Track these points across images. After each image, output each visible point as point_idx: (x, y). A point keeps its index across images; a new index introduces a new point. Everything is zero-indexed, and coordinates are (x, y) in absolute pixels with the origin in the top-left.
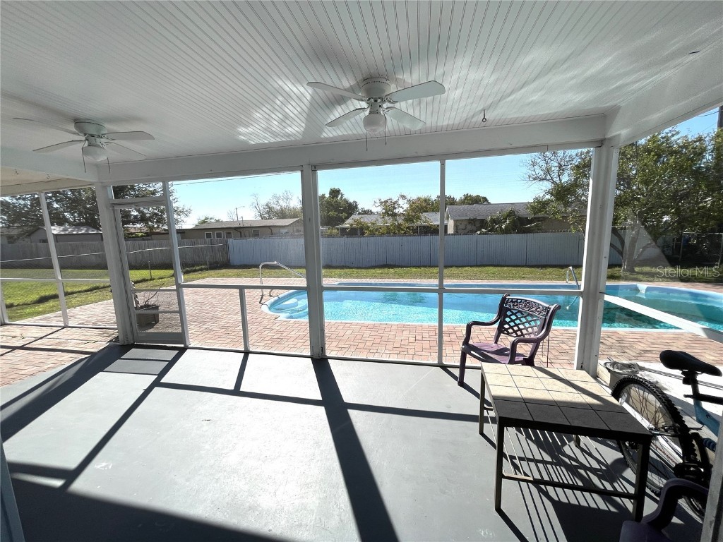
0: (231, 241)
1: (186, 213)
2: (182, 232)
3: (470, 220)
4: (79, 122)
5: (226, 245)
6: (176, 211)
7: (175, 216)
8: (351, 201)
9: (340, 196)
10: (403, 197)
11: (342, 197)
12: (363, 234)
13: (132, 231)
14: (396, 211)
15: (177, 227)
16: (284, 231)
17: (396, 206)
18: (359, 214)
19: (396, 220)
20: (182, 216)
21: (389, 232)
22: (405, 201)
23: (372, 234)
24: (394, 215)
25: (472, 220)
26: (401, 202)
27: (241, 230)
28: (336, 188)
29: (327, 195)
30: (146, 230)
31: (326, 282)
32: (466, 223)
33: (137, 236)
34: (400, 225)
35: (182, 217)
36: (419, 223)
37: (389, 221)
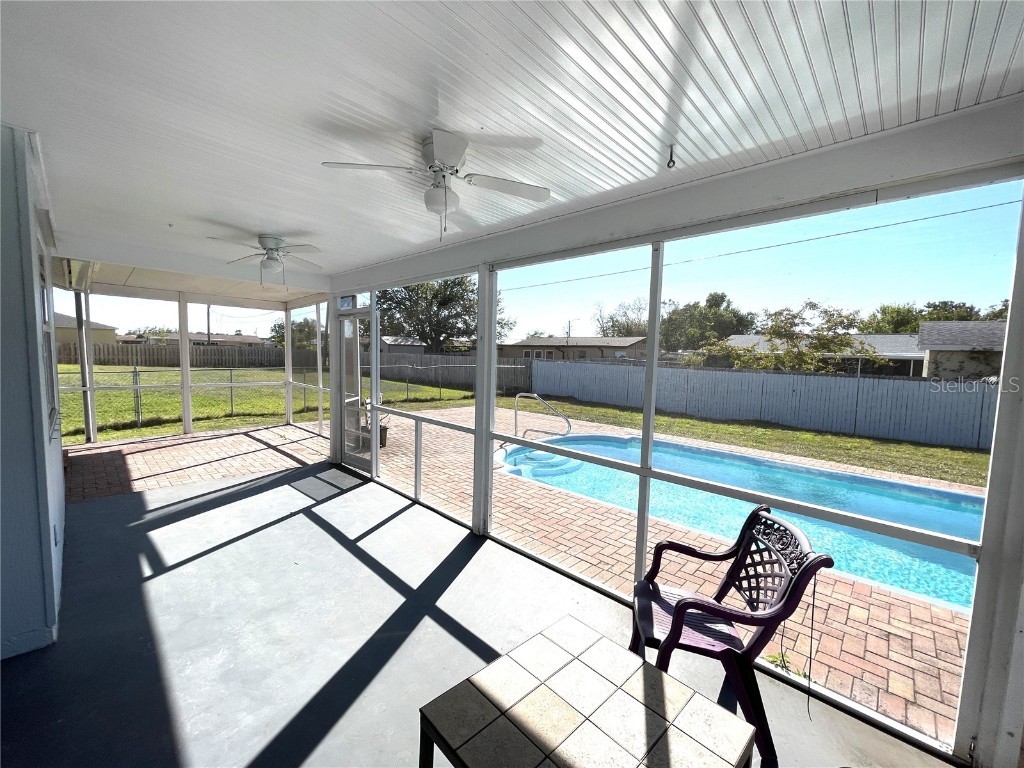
0: (536, 363)
1: (509, 325)
2: (501, 348)
3: (973, 352)
4: (261, 237)
5: (529, 367)
6: (499, 323)
7: (499, 329)
8: (744, 311)
9: (725, 305)
10: (813, 306)
11: (728, 306)
12: (731, 366)
13: (456, 344)
14: (797, 329)
15: (498, 342)
16: (618, 354)
17: (797, 321)
18: (757, 333)
19: (796, 346)
20: (506, 329)
21: (778, 365)
22: (816, 312)
23: (746, 366)
24: (791, 336)
25: (979, 352)
26: (808, 314)
27: (565, 350)
28: (720, 292)
29: (703, 304)
30: (468, 344)
31: (658, 436)
32: (961, 358)
33: (460, 350)
34: (801, 354)
35: (505, 331)
36: (847, 352)
37: (782, 347)
